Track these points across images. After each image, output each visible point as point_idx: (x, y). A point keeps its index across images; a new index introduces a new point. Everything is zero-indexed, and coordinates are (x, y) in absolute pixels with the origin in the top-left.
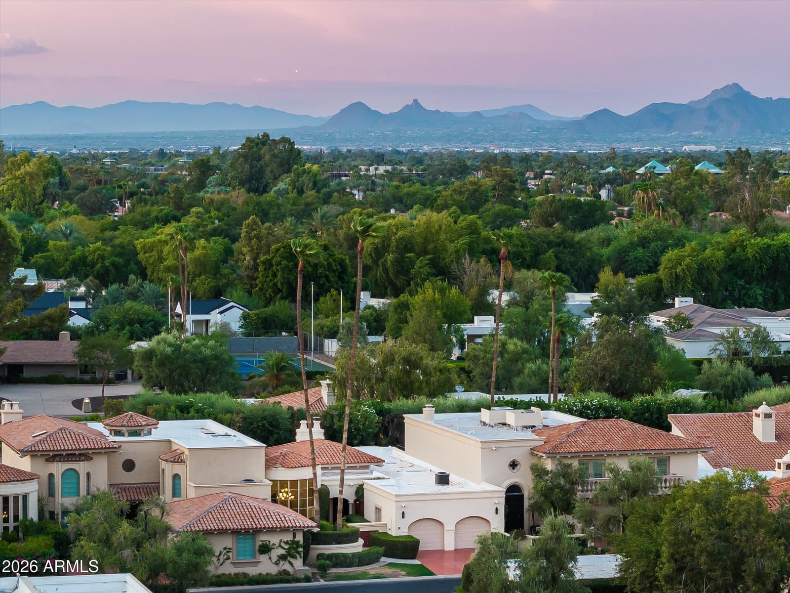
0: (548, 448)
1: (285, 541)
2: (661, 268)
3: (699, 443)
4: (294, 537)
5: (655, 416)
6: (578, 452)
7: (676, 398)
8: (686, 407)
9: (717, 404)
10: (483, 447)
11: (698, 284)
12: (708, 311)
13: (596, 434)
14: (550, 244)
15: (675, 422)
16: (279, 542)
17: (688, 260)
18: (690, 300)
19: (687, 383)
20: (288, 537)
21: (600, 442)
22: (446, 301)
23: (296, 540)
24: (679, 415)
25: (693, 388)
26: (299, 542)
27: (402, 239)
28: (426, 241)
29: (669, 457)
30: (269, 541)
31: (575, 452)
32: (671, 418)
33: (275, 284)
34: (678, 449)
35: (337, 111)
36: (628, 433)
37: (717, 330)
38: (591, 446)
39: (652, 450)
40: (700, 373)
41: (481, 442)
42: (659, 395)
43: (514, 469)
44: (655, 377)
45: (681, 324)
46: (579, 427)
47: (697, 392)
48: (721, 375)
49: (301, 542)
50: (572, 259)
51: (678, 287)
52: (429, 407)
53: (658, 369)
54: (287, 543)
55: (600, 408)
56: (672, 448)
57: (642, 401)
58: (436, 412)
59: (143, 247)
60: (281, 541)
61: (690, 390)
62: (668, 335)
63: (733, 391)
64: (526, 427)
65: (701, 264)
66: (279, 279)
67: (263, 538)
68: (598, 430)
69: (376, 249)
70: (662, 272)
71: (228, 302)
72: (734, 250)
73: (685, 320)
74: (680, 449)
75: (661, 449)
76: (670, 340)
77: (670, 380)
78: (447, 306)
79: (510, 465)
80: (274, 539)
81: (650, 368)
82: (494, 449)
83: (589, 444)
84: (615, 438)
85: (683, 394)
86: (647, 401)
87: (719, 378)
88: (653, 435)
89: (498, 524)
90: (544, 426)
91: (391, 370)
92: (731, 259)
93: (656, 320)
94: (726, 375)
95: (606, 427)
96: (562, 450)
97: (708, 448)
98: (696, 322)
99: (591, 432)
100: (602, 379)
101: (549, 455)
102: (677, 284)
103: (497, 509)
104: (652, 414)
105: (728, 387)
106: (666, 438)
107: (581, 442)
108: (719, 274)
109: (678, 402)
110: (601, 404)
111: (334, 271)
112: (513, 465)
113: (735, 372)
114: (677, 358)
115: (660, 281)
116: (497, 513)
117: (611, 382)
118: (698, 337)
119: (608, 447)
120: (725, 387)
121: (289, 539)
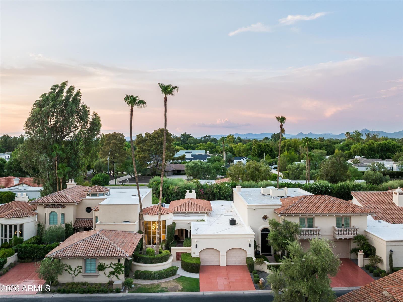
0: (282, 210)
1: (114, 263)
2: (351, 149)
3: (367, 210)
4: (119, 261)
5: (346, 191)
6: (298, 213)
7: (355, 184)
8: (359, 188)
9: (372, 186)
10: (249, 208)
11: (361, 153)
12: (364, 159)
13: (310, 203)
14: (324, 146)
15: (354, 195)
16: (110, 264)
17: (358, 147)
18: (359, 156)
19: (359, 178)
20: (116, 262)
21: (311, 208)
22: (291, 155)
23: (120, 263)
24: (356, 192)
25: (361, 180)
26: (122, 264)
27: (288, 144)
28: (294, 145)
29: (351, 217)
30: (104, 263)
31: (297, 213)
32: (352, 193)
33: (256, 153)
34: (355, 213)
35: (298, 134)
36: (328, 203)
37: (368, 164)
38: (306, 210)
39: (341, 213)
40: (364, 175)
41: (248, 206)
42: (348, 182)
43: (265, 220)
44: (347, 176)
45: (357, 162)
46: (302, 199)
47: (363, 181)
48: (371, 175)
49: (124, 265)
50: (329, 149)
51: (356, 153)
52: (239, 186)
53: (348, 172)
54: (114, 265)
55: (323, 187)
56: (352, 212)
57: (341, 184)
58: (242, 188)
59: (234, 147)
60: (111, 263)
61: (360, 180)
62: (353, 165)
63: (376, 181)
64: (279, 197)
65: (362, 148)
66: (256, 152)
67: (101, 261)
68: (312, 200)
69: (283, 146)
70: (351, 151)
71: (245, 157)
72: (371, 145)
73: (357, 161)
74: (357, 213)
75: (346, 213)
76: (353, 166)
77: (353, 177)
78: (291, 156)
79: (264, 218)
80: (107, 262)
81: (345, 172)
82: (254, 209)
83: (305, 208)
84: (320, 206)
85: (358, 182)
86: (343, 185)
87: (371, 176)
88: (342, 204)
89: (251, 253)
90: (288, 196)
91: (249, 171)
92: (370, 147)
93: (350, 161)
94: (373, 176)
95: (316, 199)
96: (290, 212)
97: (373, 213)
98: (361, 162)
99: (307, 202)
100: (327, 176)
101: (281, 214)
102: (355, 153)
103: (250, 244)
104: (345, 190)
105: (374, 180)
106: (349, 206)
107: (301, 207)
108: (367, 150)
109: (356, 185)
110: (323, 185)
111: (269, 150)
112: (265, 218)
113: (376, 174)
114: (356, 171)
115: (351, 152)
116: (250, 246)
117: (330, 177)
118: (361, 166)
119: (316, 211)
120: (373, 180)
121: (116, 263)
